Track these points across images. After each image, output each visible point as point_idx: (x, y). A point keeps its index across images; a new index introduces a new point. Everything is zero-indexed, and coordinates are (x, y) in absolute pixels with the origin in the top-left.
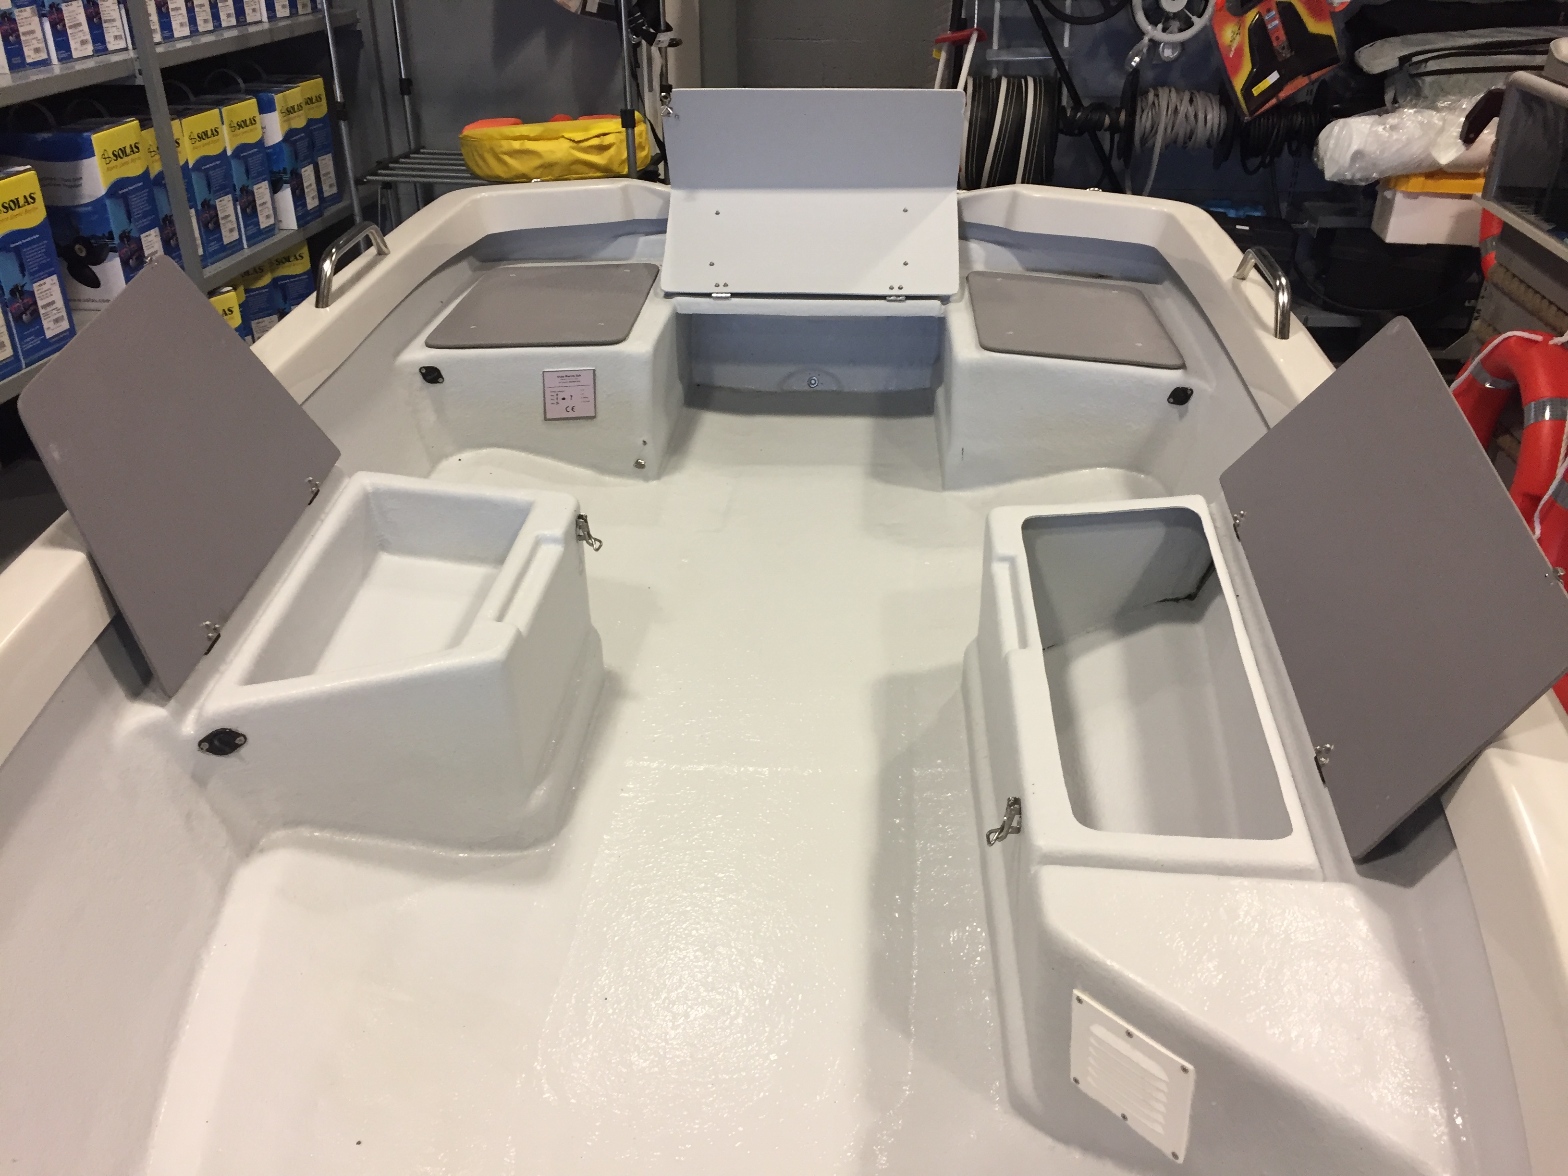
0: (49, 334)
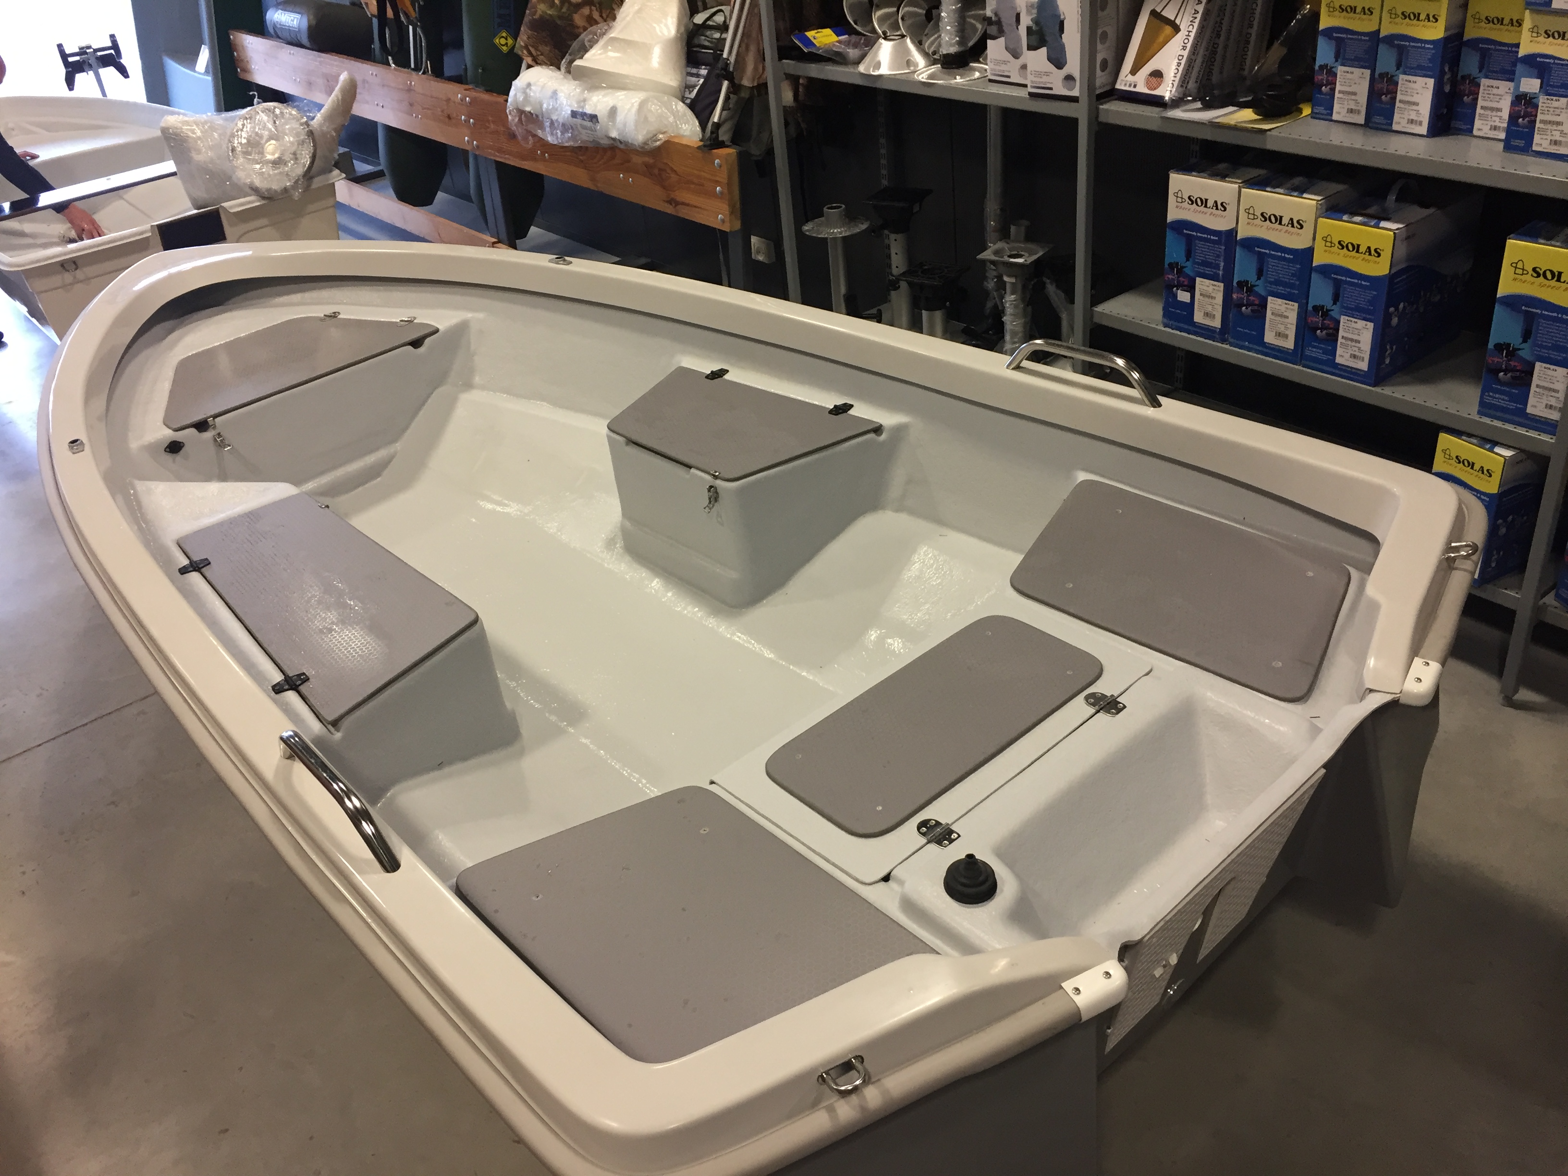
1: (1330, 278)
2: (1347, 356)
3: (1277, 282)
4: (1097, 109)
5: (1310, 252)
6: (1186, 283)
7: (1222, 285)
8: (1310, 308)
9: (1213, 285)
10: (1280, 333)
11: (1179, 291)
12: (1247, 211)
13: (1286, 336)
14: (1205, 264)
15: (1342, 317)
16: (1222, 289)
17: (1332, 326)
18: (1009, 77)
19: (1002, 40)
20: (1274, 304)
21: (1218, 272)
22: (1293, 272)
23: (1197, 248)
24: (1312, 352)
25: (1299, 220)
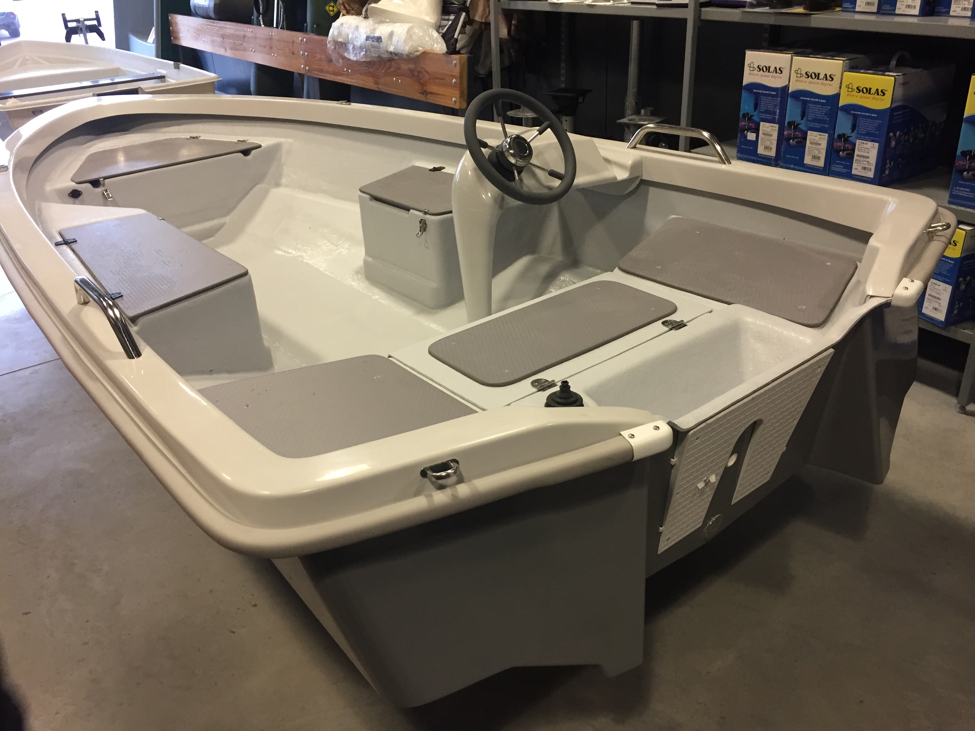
1: (850, 114)
2: (860, 168)
3: (814, 120)
4: (700, 11)
5: (837, 96)
6: (753, 127)
7: (777, 126)
8: (836, 136)
9: (771, 126)
10: (815, 156)
11: (749, 134)
12: (796, 72)
13: (819, 158)
14: (767, 112)
15: (858, 141)
16: (777, 128)
17: (850, 148)
20: (812, 136)
21: (775, 116)
22: (825, 112)
23: (762, 101)
24: (835, 168)
25: (831, 75)
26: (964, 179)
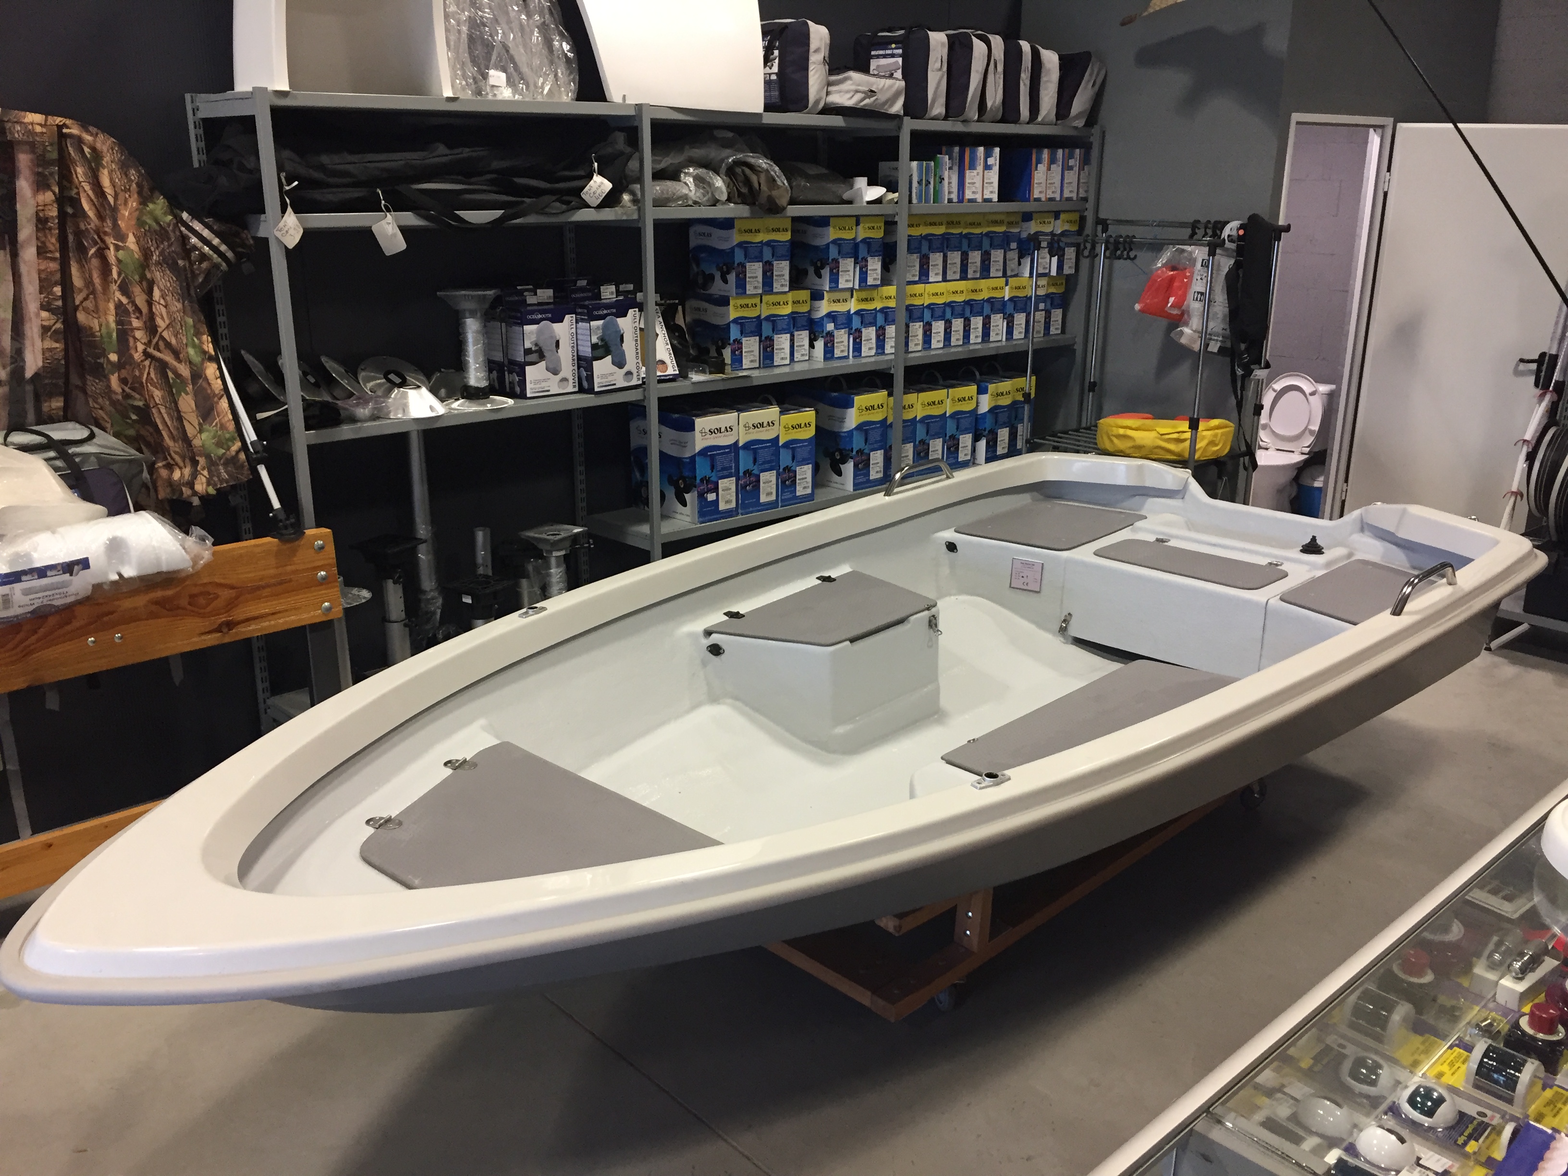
0: (798, 494)
1: (789, 448)
2: (801, 489)
3: (764, 463)
5: (778, 437)
6: (712, 487)
7: (734, 478)
8: (781, 470)
9: (729, 481)
10: (767, 493)
11: (709, 495)
12: (744, 426)
13: (771, 493)
14: (724, 469)
15: (797, 468)
16: (734, 481)
17: (793, 476)
18: (548, 391)
19: (543, 364)
20: (764, 476)
21: (731, 471)
22: (772, 452)
23: (717, 461)
24: (784, 496)
25: (772, 421)
26: (860, 470)
